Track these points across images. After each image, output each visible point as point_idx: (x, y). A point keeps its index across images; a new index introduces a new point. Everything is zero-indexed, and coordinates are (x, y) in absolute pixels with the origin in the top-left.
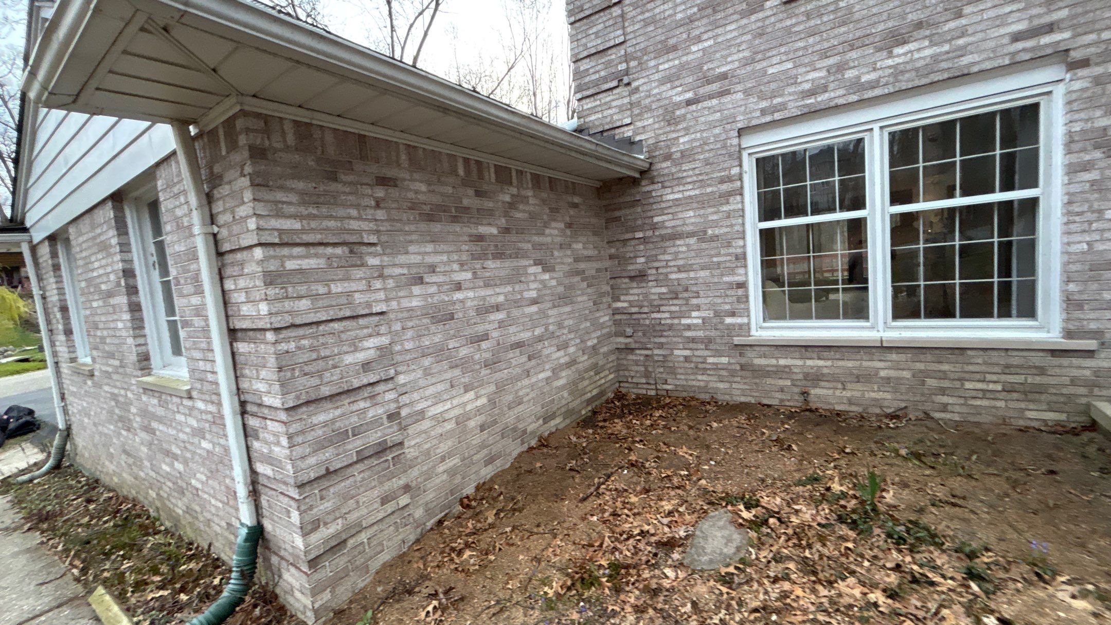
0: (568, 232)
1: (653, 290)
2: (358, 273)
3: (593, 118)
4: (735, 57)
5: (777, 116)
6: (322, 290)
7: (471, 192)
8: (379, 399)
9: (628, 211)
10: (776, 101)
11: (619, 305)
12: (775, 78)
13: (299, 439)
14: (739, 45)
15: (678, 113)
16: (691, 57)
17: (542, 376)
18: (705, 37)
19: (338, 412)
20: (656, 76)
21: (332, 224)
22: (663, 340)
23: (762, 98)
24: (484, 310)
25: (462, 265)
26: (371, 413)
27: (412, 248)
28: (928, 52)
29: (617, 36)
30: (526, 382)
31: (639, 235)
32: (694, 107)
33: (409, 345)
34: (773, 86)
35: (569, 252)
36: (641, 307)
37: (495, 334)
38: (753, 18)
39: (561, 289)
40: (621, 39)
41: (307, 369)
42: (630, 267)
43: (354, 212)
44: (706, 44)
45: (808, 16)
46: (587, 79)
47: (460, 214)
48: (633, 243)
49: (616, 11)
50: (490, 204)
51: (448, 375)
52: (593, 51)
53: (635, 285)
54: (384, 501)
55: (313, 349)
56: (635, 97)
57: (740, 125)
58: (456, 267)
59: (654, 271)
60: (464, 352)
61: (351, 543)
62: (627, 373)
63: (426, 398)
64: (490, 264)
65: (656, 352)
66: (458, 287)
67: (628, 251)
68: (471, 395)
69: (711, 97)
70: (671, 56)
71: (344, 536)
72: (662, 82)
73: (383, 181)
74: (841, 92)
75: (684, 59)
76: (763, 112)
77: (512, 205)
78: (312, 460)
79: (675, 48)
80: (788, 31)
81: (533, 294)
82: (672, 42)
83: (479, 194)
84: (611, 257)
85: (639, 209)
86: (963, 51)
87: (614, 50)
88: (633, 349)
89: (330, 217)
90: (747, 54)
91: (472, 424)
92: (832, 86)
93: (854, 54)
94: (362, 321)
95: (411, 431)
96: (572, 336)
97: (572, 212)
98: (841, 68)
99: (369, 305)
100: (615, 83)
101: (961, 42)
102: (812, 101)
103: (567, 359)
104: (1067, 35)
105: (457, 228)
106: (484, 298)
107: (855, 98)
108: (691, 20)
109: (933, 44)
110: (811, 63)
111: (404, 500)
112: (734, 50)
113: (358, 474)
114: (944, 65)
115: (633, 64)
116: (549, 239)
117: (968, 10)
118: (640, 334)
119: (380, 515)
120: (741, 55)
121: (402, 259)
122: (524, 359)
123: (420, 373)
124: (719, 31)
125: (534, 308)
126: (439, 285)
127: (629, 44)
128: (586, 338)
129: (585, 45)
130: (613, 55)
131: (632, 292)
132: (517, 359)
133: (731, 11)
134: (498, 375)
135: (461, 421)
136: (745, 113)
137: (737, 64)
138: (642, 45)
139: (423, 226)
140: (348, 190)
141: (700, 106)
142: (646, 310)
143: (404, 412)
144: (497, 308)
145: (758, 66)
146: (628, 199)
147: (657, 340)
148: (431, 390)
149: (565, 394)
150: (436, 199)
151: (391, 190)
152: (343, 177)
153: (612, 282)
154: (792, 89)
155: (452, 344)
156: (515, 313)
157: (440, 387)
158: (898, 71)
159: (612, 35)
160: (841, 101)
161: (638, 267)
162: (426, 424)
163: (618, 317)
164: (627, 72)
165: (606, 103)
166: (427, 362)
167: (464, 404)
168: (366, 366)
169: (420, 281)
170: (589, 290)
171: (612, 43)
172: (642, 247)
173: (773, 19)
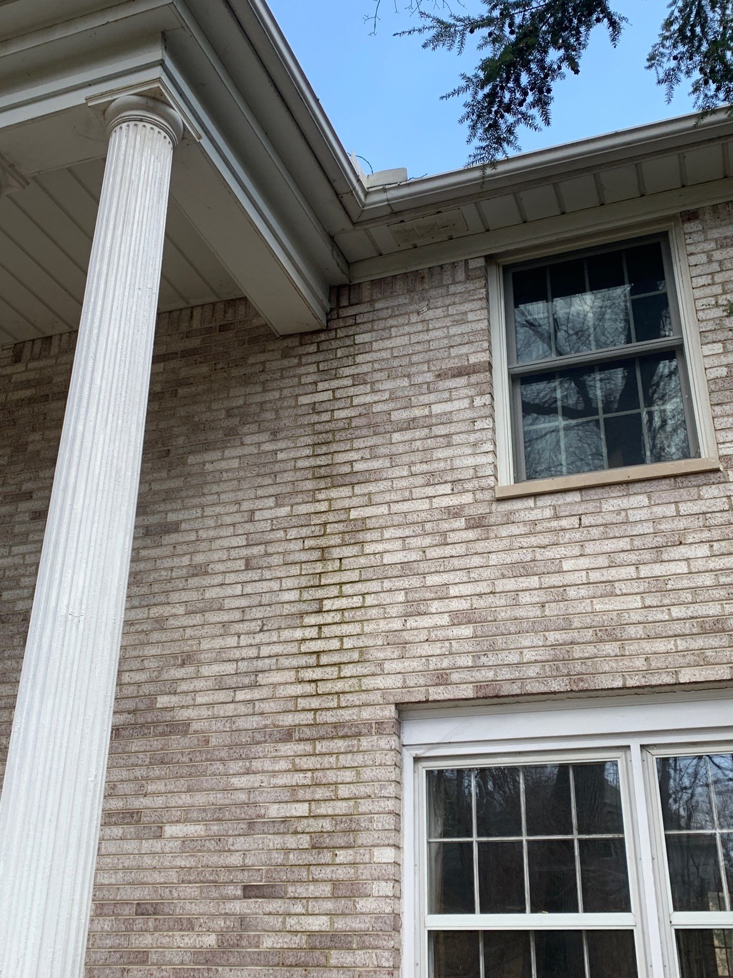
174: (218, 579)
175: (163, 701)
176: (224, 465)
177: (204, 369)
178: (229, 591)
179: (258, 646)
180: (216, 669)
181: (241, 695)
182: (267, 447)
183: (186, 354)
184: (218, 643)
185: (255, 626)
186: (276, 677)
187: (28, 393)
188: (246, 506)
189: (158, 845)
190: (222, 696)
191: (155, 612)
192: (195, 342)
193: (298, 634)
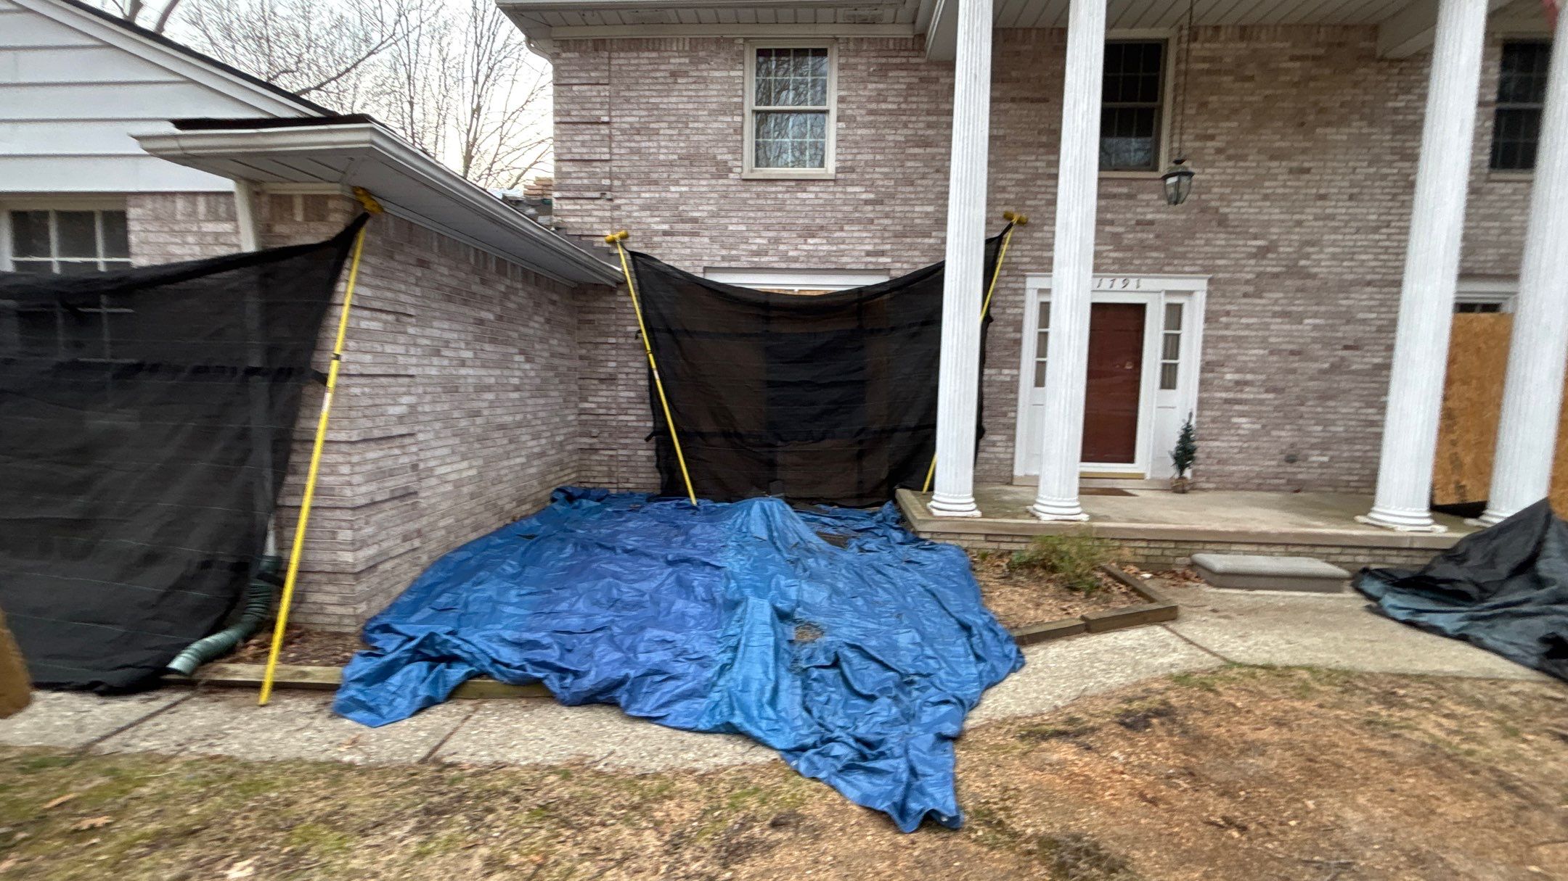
0: (547, 327)
1: (622, 394)
2: (402, 339)
3: (572, 220)
4: (705, 208)
5: (733, 264)
6: (379, 349)
7: (477, 279)
8: (407, 450)
9: (601, 316)
10: (734, 252)
11: (586, 405)
12: (733, 234)
13: (357, 469)
14: (709, 199)
15: (656, 239)
16: (669, 195)
17: (519, 460)
18: (682, 182)
19: (381, 453)
20: (638, 201)
21: (389, 295)
22: (628, 441)
23: (723, 247)
24: (482, 388)
25: (467, 344)
26: (401, 461)
27: (435, 324)
28: (825, 248)
29: (603, 152)
30: (506, 463)
31: (612, 340)
32: (668, 238)
33: (427, 408)
34: (731, 240)
35: (546, 347)
36: (610, 409)
37: (486, 412)
38: (721, 181)
39: (538, 381)
40: (607, 157)
41: (368, 412)
42: (601, 370)
43: (403, 287)
44: (684, 189)
45: (758, 196)
46: (569, 181)
47: (468, 299)
48: (605, 346)
49: (604, 130)
50: (489, 292)
51: (451, 442)
52: (578, 157)
53: (604, 387)
54: (406, 538)
55: (371, 396)
56: (616, 213)
57: (705, 264)
58: (463, 345)
59: (624, 376)
60: (463, 423)
61: (381, 567)
62: (589, 474)
63: (435, 458)
64: (487, 347)
65: (621, 452)
66: (463, 363)
67: (600, 353)
68: (465, 464)
69: (684, 234)
70: (653, 188)
71: (378, 560)
72: (644, 208)
73: (422, 263)
74: (775, 259)
75: (664, 194)
76: (724, 258)
77: (505, 296)
78: (363, 489)
79: (656, 183)
80: (744, 201)
81: (516, 381)
82: (655, 176)
83: (484, 282)
84: (581, 358)
85: (614, 317)
86: (842, 253)
87: (598, 164)
88: (597, 450)
89: (389, 289)
90: (714, 208)
91: (465, 490)
92: (771, 252)
93: (785, 234)
94: (401, 380)
95: (424, 484)
96: (544, 428)
97: (551, 308)
98: (777, 241)
99: (406, 366)
100: (597, 195)
101: (842, 247)
102: (756, 259)
103: (536, 450)
104: (889, 260)
105: (466, 310)
106: (479, 377)
107: (784, 265)
108: (671, 164)
109: (829, 243)
110: (758, 231)
111: (417, 543)
112: (704, 201)
113: (389, 510)
114: (833, 259)
115: (616, 183)
116: (531, 332)
117: (846, 228)
118: (606, 435)
119: (402, 550)
120: (710, 208)
121: (428, 332)
122: (505, 441)
123: (431, 435)
124: (694, 182)
125: (515, 395)
126: (450, 359)
127: (614, 163)
128: (555, 432)
129: (569, 149)
130: (599, 169)
131: (601, 393)
132: (500, 439)
133: (704, 169)
134: (486, 452)
135: (458, 484)
136: (710, 256)
137: (705, 214)
138: (627, 170)
139: (444, 305)
140: (400, 267)
141: (675, 239)
142: (613, 412)
143: (422, 466)
144: (488, 388)
145: (723, 221)
146: (603, 305)
147: (623, 441)
148: (438, 452)
149: (535, 483)
150: (454, 283)
151: (426, 271)
152: (397, 257)
153: (581, 382)
154: (744, 247)
155: (456, 414)
156: (503, 396)
157: (446, 451)
158: (809, 255)
159: (598, 150)
160: (776, 265)
161: (609, 370)
162: (433, 481)
163: (584, 417)
164: (610, 188)
165: (587, 210)
166: (438, 425)
167: (460, 471)
168: (401, 419)
169: (437, 353)
170: (561, 387)
171: (597, 157)
172: (614, 352)
173: (734, 188)
174: (1333, 203)
175: (1302, 263)
176: (1339, 137)
177: (1327, 71)
178: (1339, 211)
179: (1355, 241)
180: (1331, 250)
181: (1345, 264)
182: (1365, 131)
183: (1315, 58)
184: (1333, 237)
185: (1352, 230)
186: (1364, 257)
187: (1206, 66)
188: (1351, 164)
189: (1300, 327)
190: (1334, 263)
191: (1297, 217)
192: (1321, 51)
193: (1377, 237)
